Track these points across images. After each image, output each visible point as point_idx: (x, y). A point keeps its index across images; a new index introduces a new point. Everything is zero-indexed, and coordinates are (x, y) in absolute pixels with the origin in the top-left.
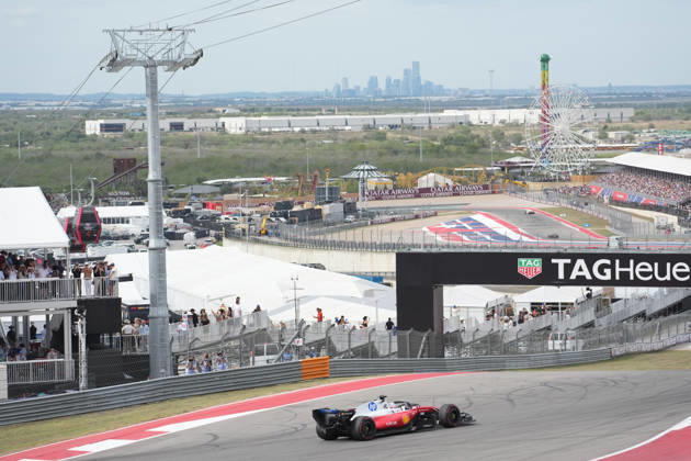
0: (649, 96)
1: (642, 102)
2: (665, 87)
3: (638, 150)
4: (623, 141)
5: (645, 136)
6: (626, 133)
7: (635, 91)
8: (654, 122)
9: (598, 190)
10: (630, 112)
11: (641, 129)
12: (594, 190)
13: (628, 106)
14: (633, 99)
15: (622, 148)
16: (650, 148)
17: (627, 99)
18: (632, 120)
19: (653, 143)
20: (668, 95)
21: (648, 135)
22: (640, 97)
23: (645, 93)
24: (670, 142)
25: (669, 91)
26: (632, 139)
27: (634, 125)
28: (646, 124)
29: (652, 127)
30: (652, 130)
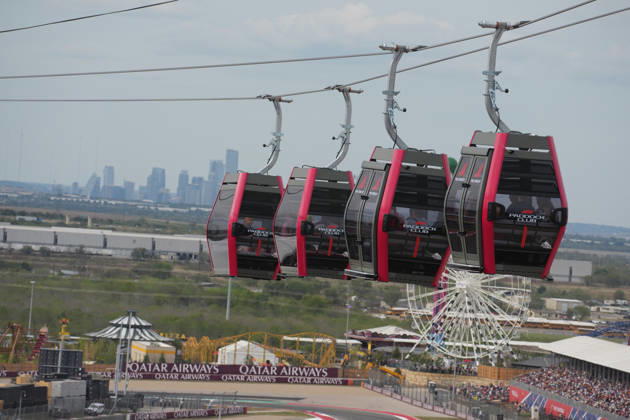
0: (619, 244)
1: (605, 253)
3: (594, 334)
4: (569, 315)
5: (607, 312)
6: (575, 302)
7: (606, 235)
8: (625, 290)
9: (521, 396)
10: (584, 269)
11: (601, 300)
12: (514, 394)
13: (583, 258)
14: (592, 246)
15: (569, 328)
16: (616, 332)
17: (585, 246)
18: (588, 281)
19: (619, 325)
21: (612, 309)
22: (605, 244)
23: (613, 239)
26: (584, 314)
27: (594, 291)
28: (613, 291)
29: (620, 296)
30: (619, 302)
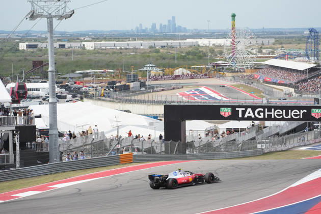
0: (282, 33)
1: (278, 36)
2: (289, 29)
3: (276, 58)
4: (269, 54)
5: (280, 52)
6: (271, 50)
8: (284, 45)
9: (258, 77)
10: (273, 41)
11: (278, 48)
12: (256, 76)
13: (272, 38)
14: (274, 34)
15: (269, 57)
16: (282, 57)
17: (271, 34)
18: (274, 44)
19: (283, 55)
20: (291, 33)
21: (281, 51)
22: (278, 33)
23: (280, 32)
24: (291, 55)
25: (293, 31)
26: (273, 53)
27: (275, 46)
28: (280, 46)
29: (283, 47)
30: (283, 49)
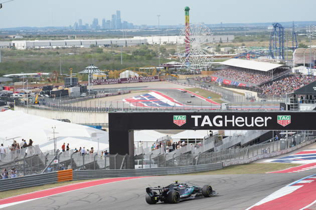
0: (242, 29)
1: (238, 32)
2: (251, 24)
3: (237, 57)
4: (228, 53)
5: (240, 50)
6: (230, 48)
7: (238, 26)
8: (245, 43)
9: (215, 78)
10: (232, 38)
11: (238, 46)
12: (213, 79)
13: (231, 34)
14: (234, 30)
15: (228, 56)
16: (243, 56)
18: (233, 41)
19: (244, 54)
20: (253, 28)
21: (241, 49)
22: (238, 29)
23: (240, 27)
24: (253, 53)
25: (253, 26)
26: (233, 52)
27: (235, 44)
28: (241, 43)
29: (244, 45)
30: (244, 47)
